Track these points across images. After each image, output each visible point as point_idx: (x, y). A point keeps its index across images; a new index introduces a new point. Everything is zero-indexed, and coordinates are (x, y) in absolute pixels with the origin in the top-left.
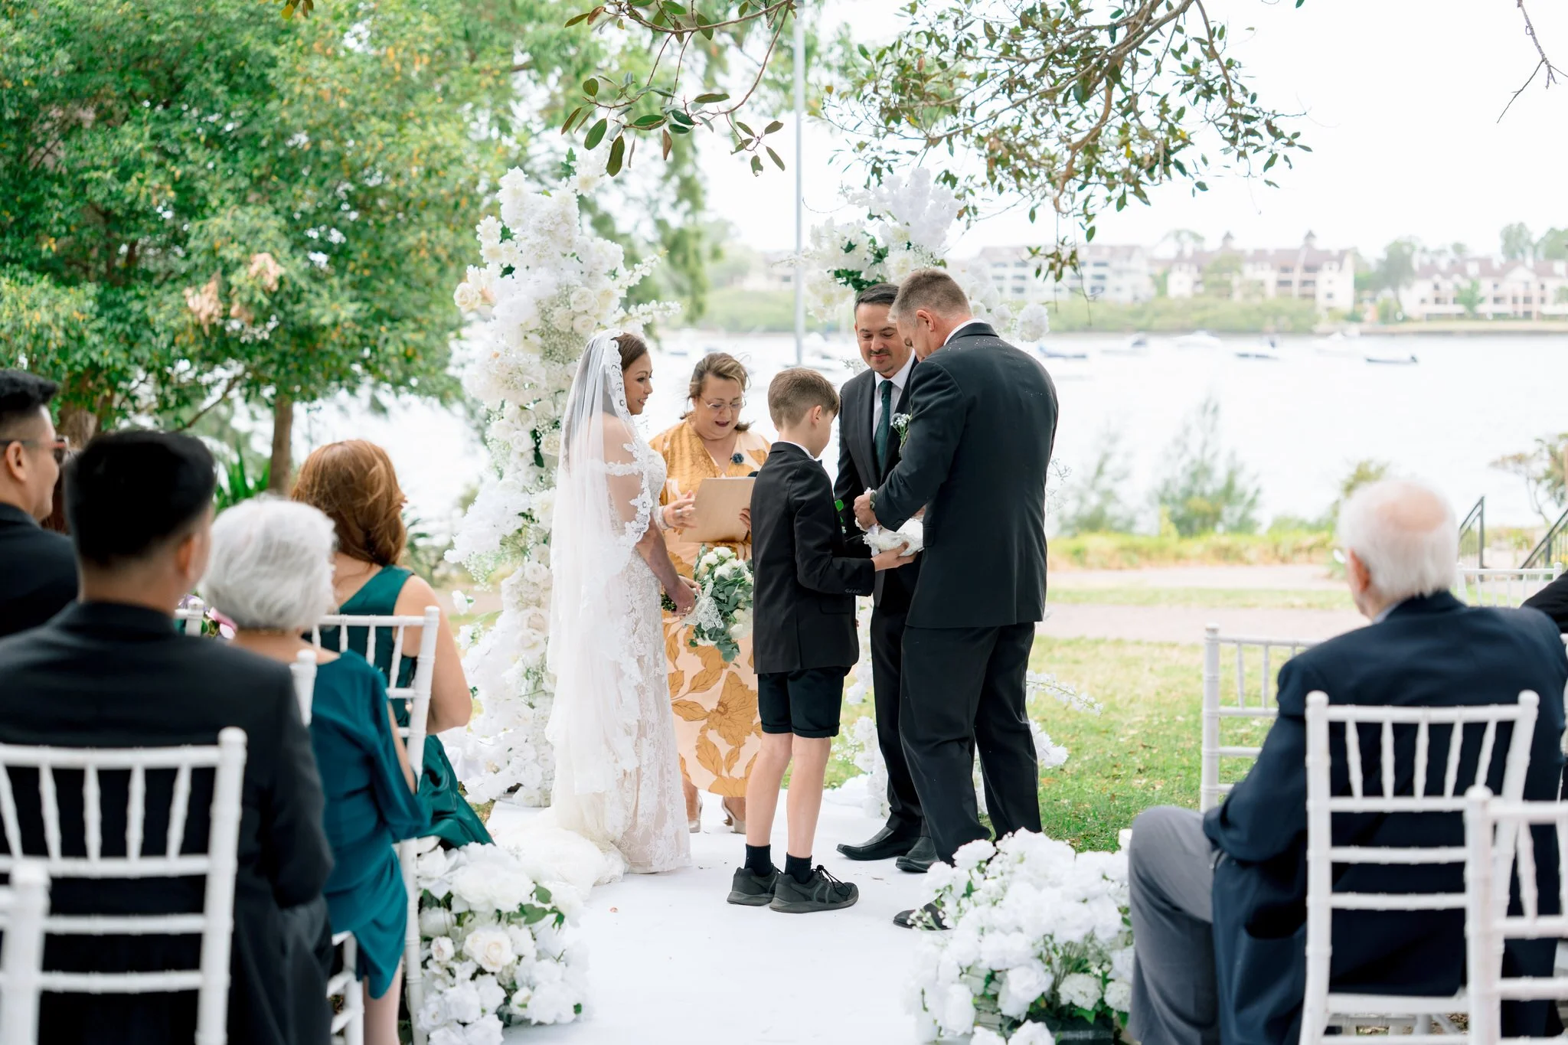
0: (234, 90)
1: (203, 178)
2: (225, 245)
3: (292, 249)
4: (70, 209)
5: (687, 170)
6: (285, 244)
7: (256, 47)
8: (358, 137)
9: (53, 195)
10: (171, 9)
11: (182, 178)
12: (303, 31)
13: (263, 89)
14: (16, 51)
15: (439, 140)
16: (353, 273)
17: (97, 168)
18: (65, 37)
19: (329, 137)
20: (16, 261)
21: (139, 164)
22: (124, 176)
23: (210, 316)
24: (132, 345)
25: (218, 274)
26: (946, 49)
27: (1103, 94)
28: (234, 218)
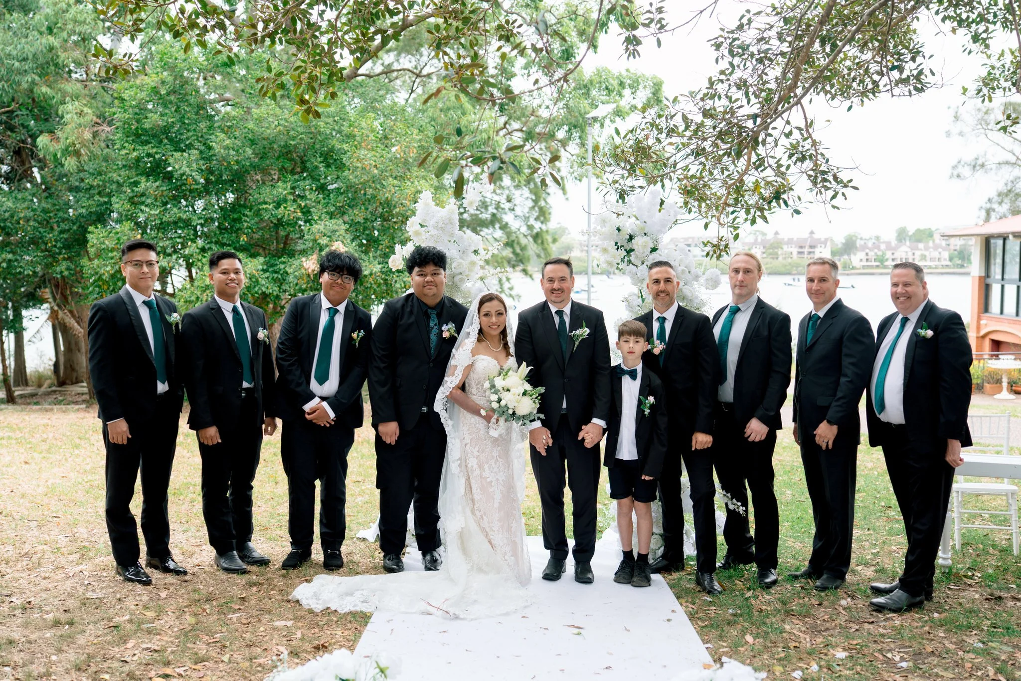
0: (328, 166)
1: (314, 207)
2: (320, 238)
3: (353, 240)
4: (253, 222)
5: (542, 203)
6: (349, 237)
7: (338, 146)
8: (383, 186)
9: (247, 216)
10: (299, 129)
11: (306, 206)
12: (358, 139)
13: (341, 167)
14: (227, 148)
15: (419, 188)
16: (381, 250)
17: (266, 203)
18: (253, 142)
19: (370, 187)
20: (229, 245)
21: (285, 201)
22: (278, 206)
23: (313, 271)
24: (281, 284)
25: (317, 251)
26: (661, 133)
27: (746, 157)
28: (326, 225)
